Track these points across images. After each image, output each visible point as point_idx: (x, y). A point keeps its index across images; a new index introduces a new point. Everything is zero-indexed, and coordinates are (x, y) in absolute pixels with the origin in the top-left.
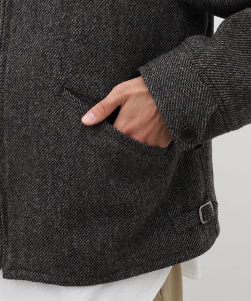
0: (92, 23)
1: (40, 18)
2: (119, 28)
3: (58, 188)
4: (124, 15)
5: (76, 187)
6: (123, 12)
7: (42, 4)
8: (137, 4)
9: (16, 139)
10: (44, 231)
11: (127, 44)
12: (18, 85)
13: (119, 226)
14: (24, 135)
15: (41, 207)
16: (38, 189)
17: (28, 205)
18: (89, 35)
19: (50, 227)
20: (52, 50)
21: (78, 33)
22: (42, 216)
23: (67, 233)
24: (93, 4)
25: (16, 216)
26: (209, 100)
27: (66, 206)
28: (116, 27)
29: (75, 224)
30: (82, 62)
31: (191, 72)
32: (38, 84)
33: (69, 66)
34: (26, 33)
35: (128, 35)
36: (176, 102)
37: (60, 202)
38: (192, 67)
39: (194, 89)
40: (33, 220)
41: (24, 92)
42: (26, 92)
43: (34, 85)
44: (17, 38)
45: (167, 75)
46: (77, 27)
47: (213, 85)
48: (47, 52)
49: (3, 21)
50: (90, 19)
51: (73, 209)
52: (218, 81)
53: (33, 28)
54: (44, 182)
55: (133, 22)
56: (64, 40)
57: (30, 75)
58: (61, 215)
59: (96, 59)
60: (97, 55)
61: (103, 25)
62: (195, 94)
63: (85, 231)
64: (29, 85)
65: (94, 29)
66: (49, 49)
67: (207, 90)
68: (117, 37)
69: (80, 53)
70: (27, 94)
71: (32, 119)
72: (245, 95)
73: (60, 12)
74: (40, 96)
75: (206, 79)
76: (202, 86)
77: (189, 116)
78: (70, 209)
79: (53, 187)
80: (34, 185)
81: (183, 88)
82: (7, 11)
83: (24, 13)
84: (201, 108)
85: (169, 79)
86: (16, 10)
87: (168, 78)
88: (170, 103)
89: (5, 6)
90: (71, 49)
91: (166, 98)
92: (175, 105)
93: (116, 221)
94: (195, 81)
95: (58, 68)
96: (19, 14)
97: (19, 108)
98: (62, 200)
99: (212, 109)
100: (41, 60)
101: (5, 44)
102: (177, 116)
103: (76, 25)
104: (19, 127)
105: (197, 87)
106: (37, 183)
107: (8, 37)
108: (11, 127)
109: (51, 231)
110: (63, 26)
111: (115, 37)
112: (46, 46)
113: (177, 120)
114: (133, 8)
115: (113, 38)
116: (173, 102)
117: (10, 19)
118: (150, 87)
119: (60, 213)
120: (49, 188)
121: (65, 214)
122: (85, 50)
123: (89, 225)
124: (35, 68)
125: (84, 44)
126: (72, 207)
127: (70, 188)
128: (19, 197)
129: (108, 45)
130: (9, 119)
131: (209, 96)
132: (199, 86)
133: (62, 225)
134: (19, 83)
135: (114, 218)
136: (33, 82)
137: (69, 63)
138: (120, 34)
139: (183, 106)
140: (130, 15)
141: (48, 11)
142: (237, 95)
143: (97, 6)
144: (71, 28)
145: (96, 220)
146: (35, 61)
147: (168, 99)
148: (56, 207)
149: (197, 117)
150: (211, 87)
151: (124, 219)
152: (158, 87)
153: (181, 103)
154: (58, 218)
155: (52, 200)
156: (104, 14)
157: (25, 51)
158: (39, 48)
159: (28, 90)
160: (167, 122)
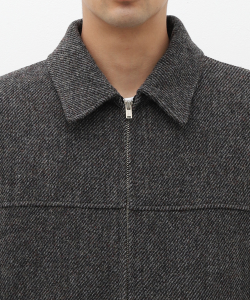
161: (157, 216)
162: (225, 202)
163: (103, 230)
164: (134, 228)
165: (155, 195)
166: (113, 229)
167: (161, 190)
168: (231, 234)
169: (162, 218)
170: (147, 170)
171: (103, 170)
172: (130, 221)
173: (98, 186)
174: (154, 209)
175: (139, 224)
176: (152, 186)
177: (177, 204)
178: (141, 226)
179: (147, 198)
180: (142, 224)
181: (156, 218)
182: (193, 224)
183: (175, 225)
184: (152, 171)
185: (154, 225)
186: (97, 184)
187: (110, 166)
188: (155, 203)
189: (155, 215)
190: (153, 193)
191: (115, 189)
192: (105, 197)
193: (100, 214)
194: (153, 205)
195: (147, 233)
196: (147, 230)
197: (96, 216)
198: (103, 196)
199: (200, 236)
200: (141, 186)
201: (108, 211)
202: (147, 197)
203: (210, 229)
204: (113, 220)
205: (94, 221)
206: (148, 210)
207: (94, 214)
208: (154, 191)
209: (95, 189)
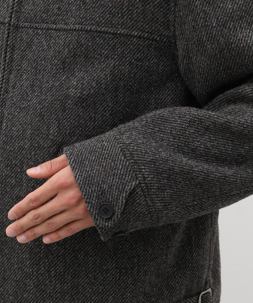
0: (92, 87)
1: (40, 77)
2: (118, 94)
3: (52, 251)
4: (124, 81)
5: (71, 249)
6: (123, 79)
7: (43, 62)
8: (138, 71)
9: (9, 198)
10: (36, 296)
11: (125, 110)
12: (13, 143)
13: (113, 297)
14: (18, 196)
15: (32, 271)
16: (29, 253)
17: (19, 268)
18: (87, 98)
19: (42, 292)
20: (50, 111)
21: (77, 96)
22: (33, 280)
23: (60, 299)
24: (93, 68)
25: (5, 279)
26: (129, 175)
27: (61, 269)
28: (116, 93)
29: (68, 290)
30: (80, 125)
31: (114, 147)
32: (34, 144)
33: (67, 128)
34: (25, 90)
35: (127, 102)
36: (95, 176)
37: (54, 265)
38: (115, 143)
39: (114, 163)
40: (24, 284)
41: (19, 151)
42: (21, 151)
43: (30, 144)
44: (15, 95)
45: (90, 149)
46: (76, 89)
47: (135, 160)
48: (45, 112)
49: (3, 76)
50: (89, 83)
51: (68, 273)
52: (140, 157)
53: (32, 86)
54: (37, 245)
55: (133, 89)
56: (62, 101)
57: (26, 135)
58: (55, 279)
59: (94, 123)
60: (95, 119)
61: (102, 90)
62: (115, 169)
63: (77, 299)
64: (24, 144)
65: (93, 93)
66: (47, 110)
67: (128, 166)
68: (116, 102)
69: (78, 115)
70: (22, 154)
71: (26, 180)
72: (170, 175)
73: (61, 73)
74: (35, 156)
75: (128, 154)
76: (123, 161)
77: (107, 191)
78: (64, 273)
79: (47, 250)
80: (26, 248)
81: (104, 162)
82: (8, 66)
83: (24, 70)
84: (121, 182)
85: (92, 153)
86: (17, 66)
87: (90, 153)
88: (89, 177)
89: (5, 61)
90: (69, 111)
91: (86, 171)
92: (94, 179)
93: (111, 292)
94: (117, 155)
95: (55, 129)
96: (19, 70)
97: (14, 167)
98: (56, 263)
99: (131, 185)
100: (38, 120)
101: (3, 99)
102: (95, 190)
103: (76, 86)
104: (13, 187)
105: (118, 161)
106: (29, 246)
107: (7, 93)
108: (5, 186)
109: (43, 296)
110: (63, 87)
111: (114, 102)
112: (44, 106)
113: (95, 194)
114: (134, 75)
115: (112, 104)
116: (92, 176)
117: (10, 74)
118: (70, 160)
119: (54, 276)
120: (42, 252)
121: (59, 278)
122: (83, 113)
123: (82, 293)
124: (32, 127)
125: (82, 107)
126: (66, 271)
127: (65, 251)
128: (9, 259)
129: (106, 110)
130: (3, 177)
131: (130, 171)
132: (121, 161)
133: (55, 290)
134: (15, 141)
135: (108, 288)
136: (29, 142)
137: (66, 125)
138: (119, 100)
139: (102, 180)
140: (130, 82)
141: (48, 70)
142: (161, 174)
143: (98, 70)
144: (70, 89)
145: (90, 289)
146: (32, 120)
147: (88, 173)
148: (49, 271)
149: (116, 192)
150: (132, 163)
151: (119, 290)
152: (79, 161)
153: (100, 178)
154: (52, 282)
155: (46, 264)
156: (104, 79)
157: (23, 109)
158: (36, 108)
159: (23, 150)
160: (85, 195)
162: (98, 24)
168: (102, 58)
177: (54, 23)
182: (63, 45)
183: (49, 44)
199: (67, 58)
203: (79, 52)
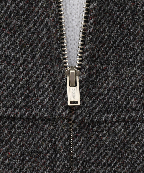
161: (130, 132)
163: (24, 159)
164: (83, 156)
165: (126, 90)
166: (44, 157)
167: (139, 81)
169: (140, 134)
170: (115, 43)
171: (21, 42)
172: (76, 144)
173: (14, 72)
174: (124, 119)
175: (95, 147)
176: (123, 74)
178: (98, 151)
179: (110, 98)
180: (99, 149)
181: (128, 135)
184: (124, 44)
185: (123, 148)
186: (10, 69)
187: (33, 34)
188: (126, 107)
189: (126, 129)
190: (124, 86)
191: (48, 80)
192: (28, 95)
193: (19, 128)
194: (122, 111)
195: (109, 165)
196: (109, 158)
197: (9, 132)
198: (23, 93)
200: (100, 73)
201: (34, 124)
202: (112, 95)
204: (44, 141)
205: (7, 142)
206: (111, 121)
207: (7, 127)
208: (126, 84)
209: (8, 79)
